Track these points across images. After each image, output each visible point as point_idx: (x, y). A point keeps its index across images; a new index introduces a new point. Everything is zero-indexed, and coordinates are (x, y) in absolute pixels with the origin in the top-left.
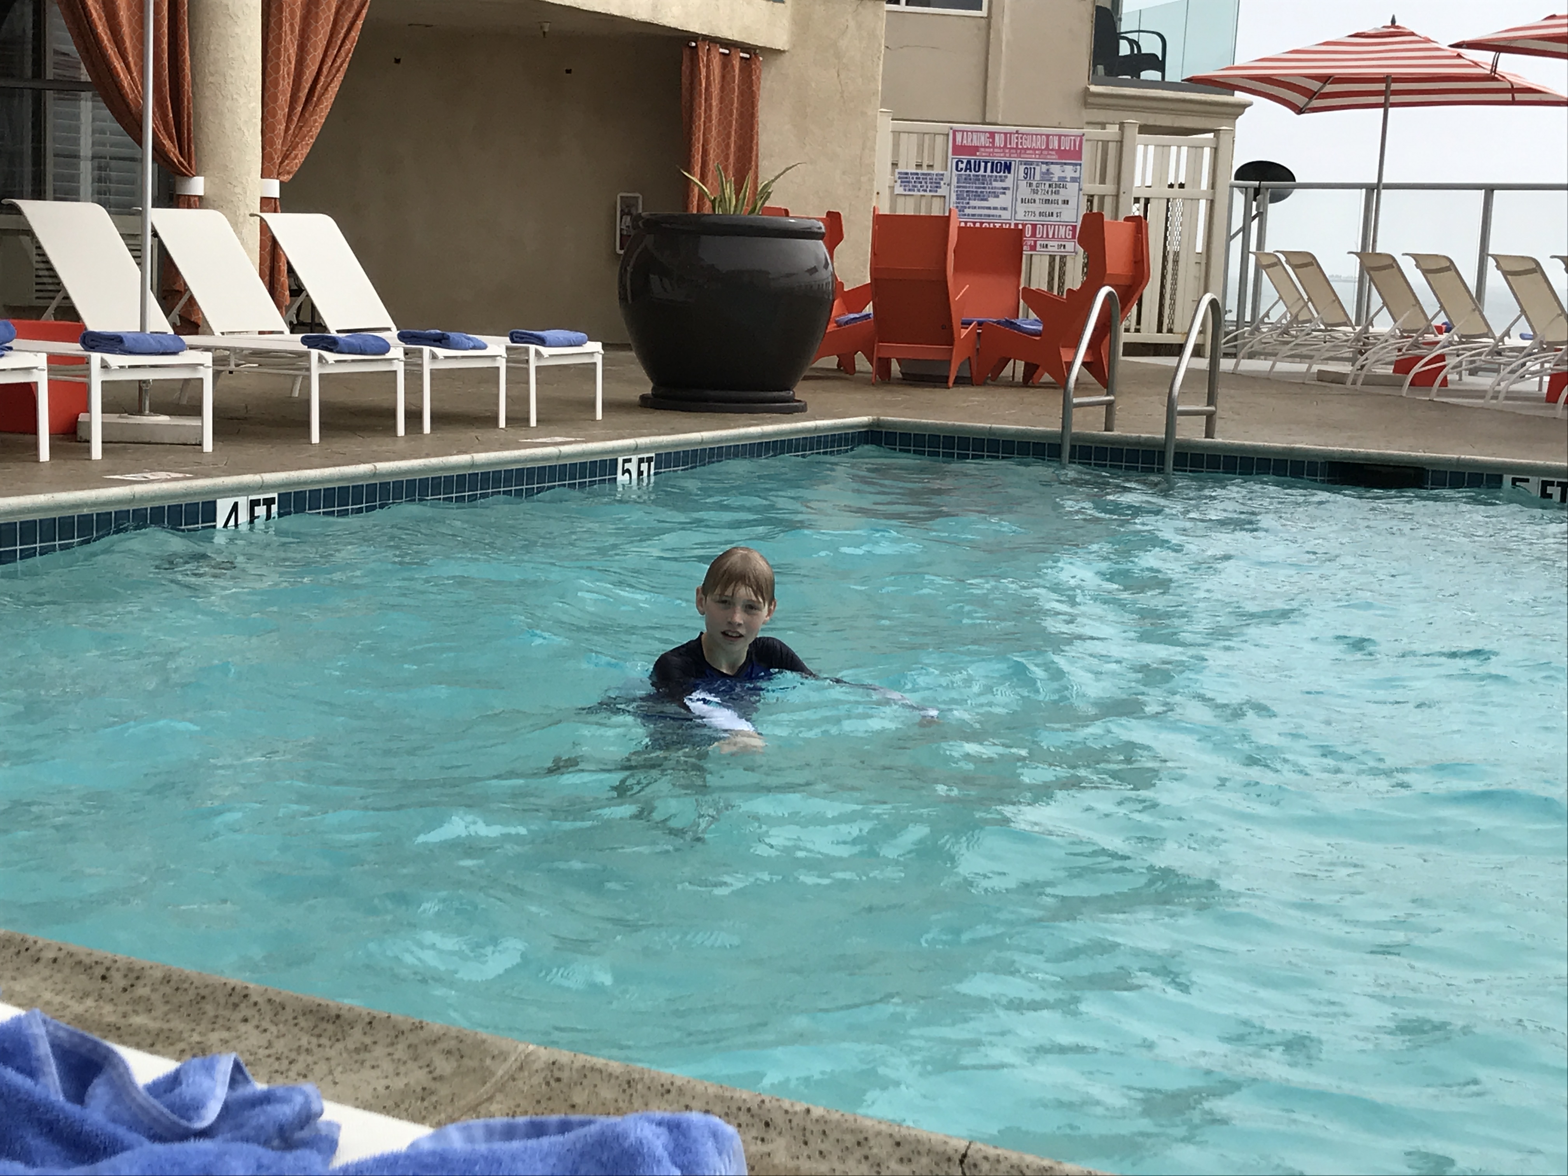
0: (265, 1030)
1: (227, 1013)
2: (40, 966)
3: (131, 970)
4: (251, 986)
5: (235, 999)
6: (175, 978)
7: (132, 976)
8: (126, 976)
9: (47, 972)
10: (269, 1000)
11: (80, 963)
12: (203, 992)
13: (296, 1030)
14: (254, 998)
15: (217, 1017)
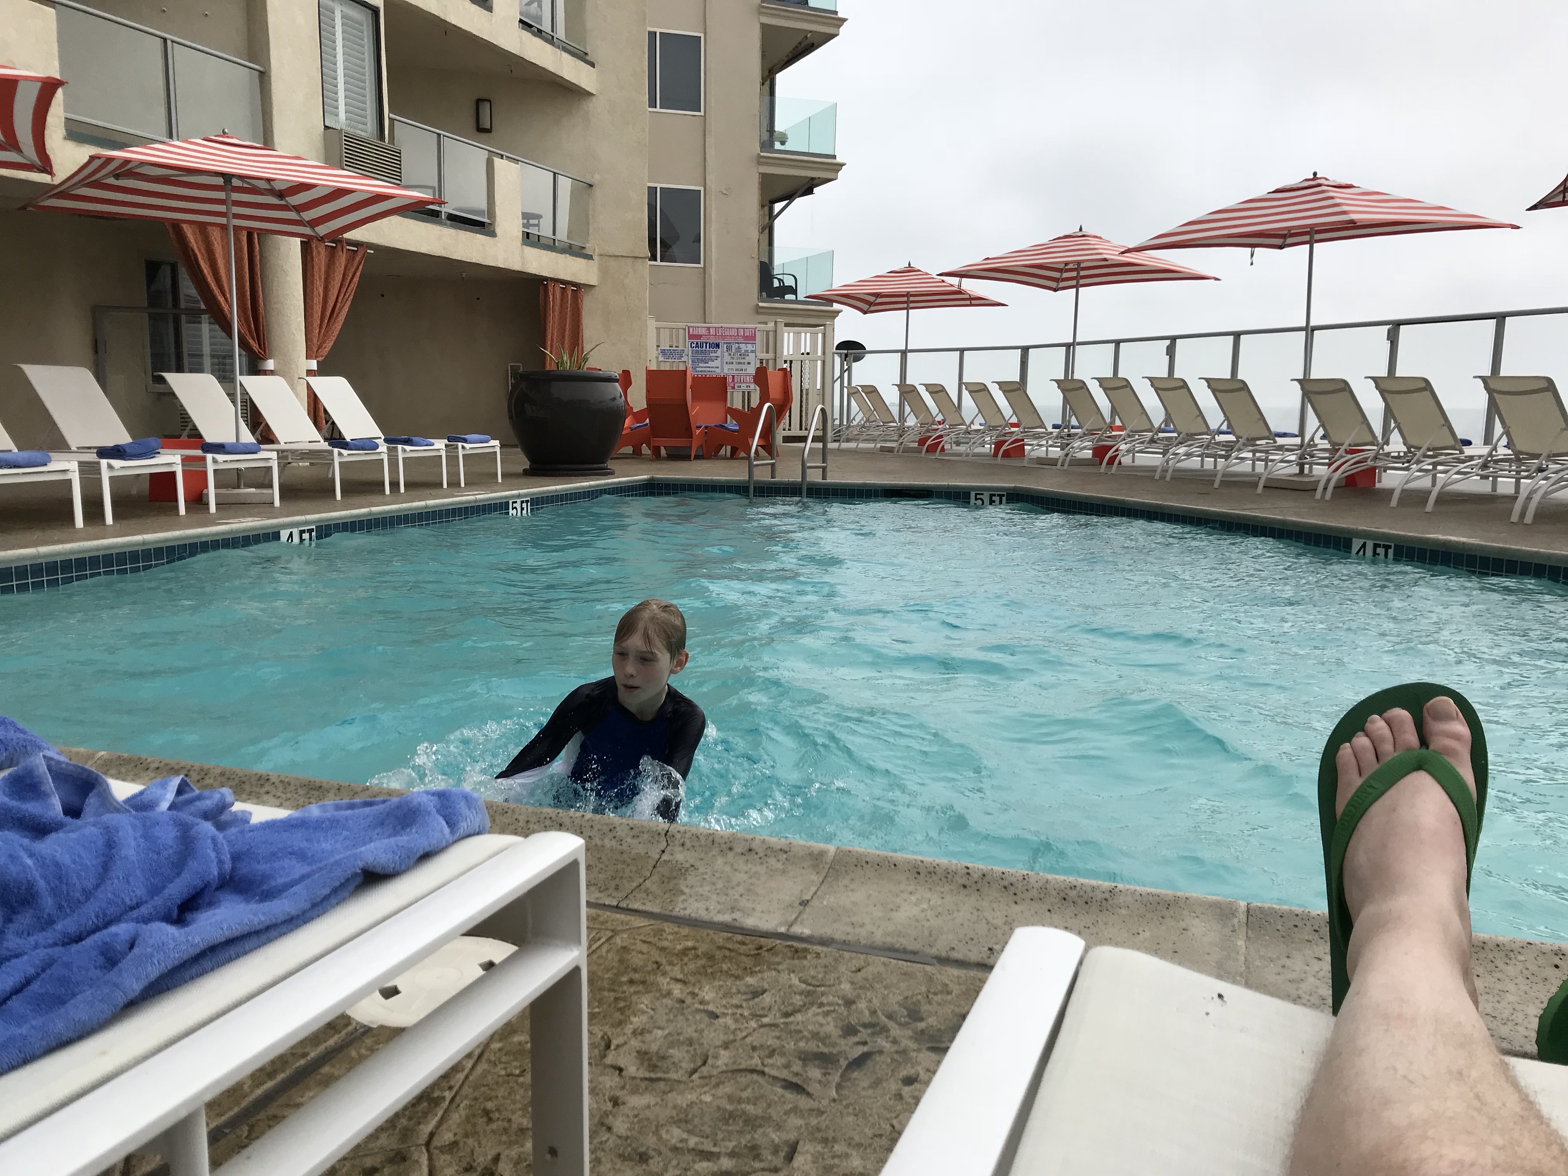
0: (279, 797)
1: (257, 790)
2: (149, 772)
3: (202, 770)
4: (271, 774)
5: (261, 782)
6: (227, 773)
7: (202, 773)
8: (199, 774)
9: (152, 775)
10: (281, 781)
11: (172, 768)
12: (244, 779)
13: (296, 796)
14: (273, 779)
15: (251, 792)
